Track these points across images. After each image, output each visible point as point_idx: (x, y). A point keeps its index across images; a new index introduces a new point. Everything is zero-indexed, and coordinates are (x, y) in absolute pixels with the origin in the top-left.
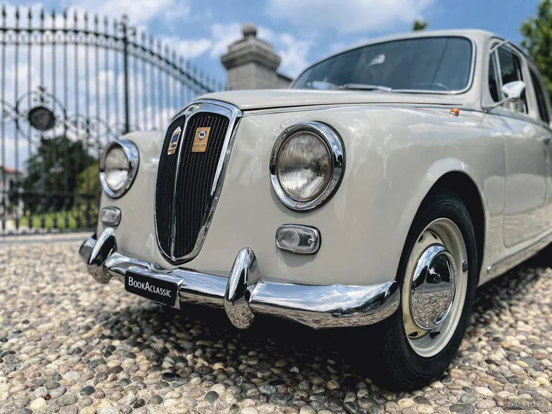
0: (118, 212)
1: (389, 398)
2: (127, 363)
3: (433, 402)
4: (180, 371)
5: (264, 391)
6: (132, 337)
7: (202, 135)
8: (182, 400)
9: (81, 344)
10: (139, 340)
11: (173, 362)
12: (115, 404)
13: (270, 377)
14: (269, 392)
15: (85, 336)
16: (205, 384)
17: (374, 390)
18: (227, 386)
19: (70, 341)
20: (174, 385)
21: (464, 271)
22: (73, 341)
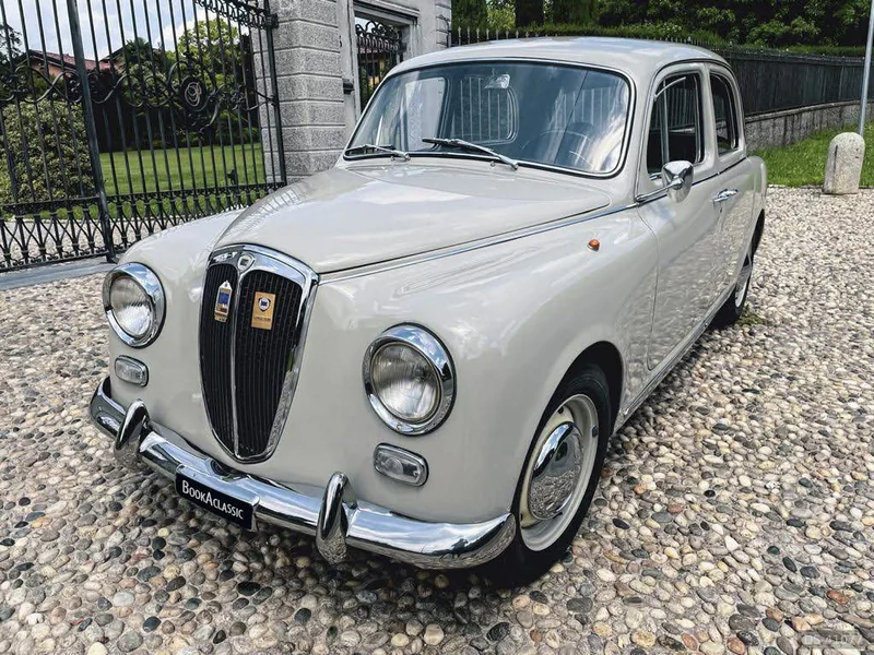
0: (143, 368)
1: (504, 596)
2: (187, 568)
3: (549, 598)
4: (258, 576)
5: (363, 600)
6: (181, 519)
7: (264, 304)
8: (269, 624)
9: (116, 539)
10: (192, 523)
11: (245, 560)
12: (190, 640)
13: (368, 576)
14: (369, 601)
15: (118, 522)
16: (292, 596)
17: (487, 584)
18: (318, 596)
19: (100, 534)
20: (256, 602)
21: (594, 436)
22: (104, 535)
